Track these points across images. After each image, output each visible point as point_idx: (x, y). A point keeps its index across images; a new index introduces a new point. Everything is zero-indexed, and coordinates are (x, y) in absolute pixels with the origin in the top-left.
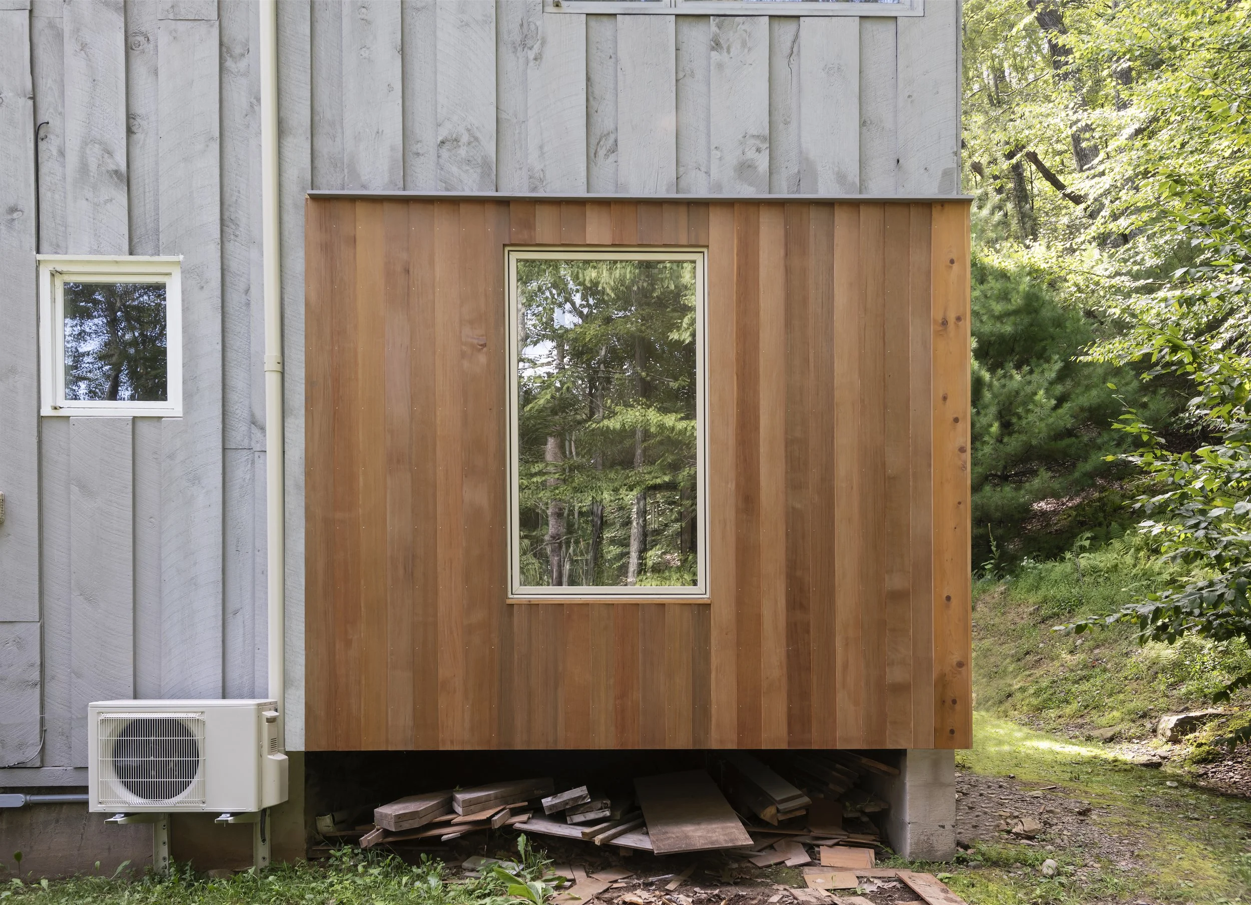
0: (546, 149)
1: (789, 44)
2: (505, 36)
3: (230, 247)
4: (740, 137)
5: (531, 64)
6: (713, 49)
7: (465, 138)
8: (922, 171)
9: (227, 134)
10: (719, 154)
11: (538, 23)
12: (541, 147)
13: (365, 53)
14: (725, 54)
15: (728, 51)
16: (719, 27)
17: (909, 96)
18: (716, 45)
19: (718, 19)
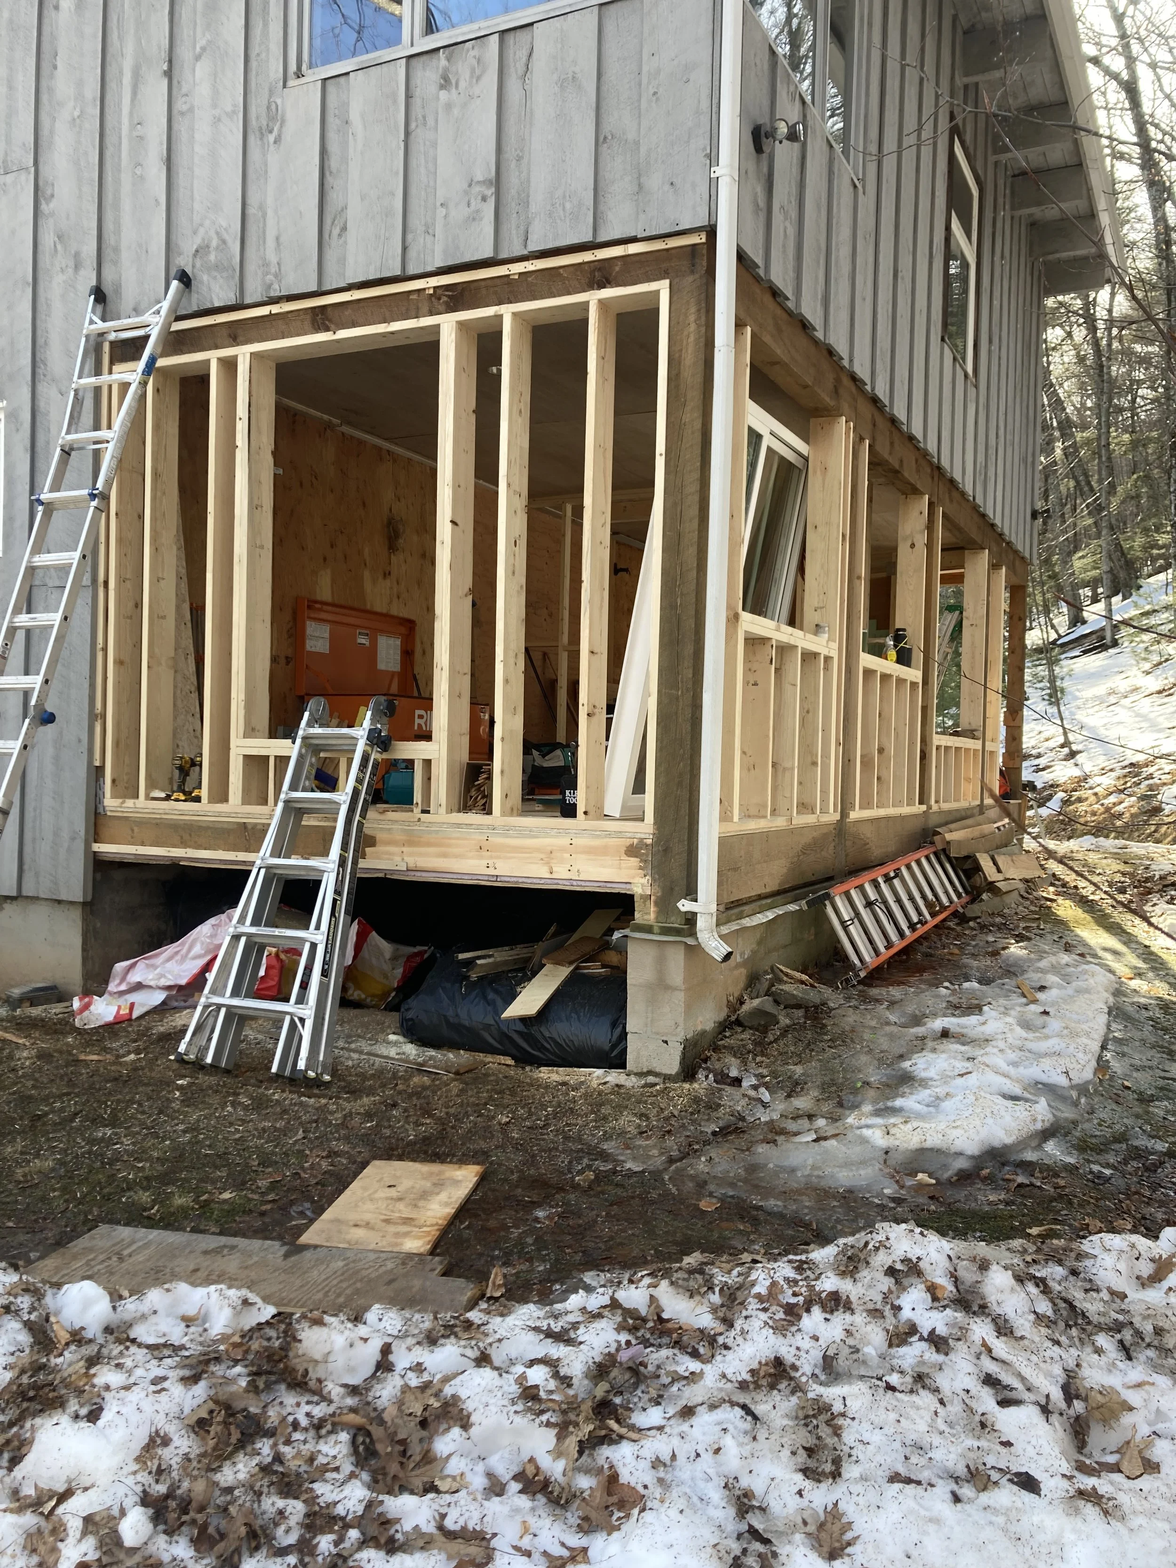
0: (282, 239)
1: (524, 59)
2: (253, 123)
3: (41, 388)
4: (465, 186)
5: (272, 148)
6: (442, 87)
7: (214, 243)
8: (667, 187)
9: (41, 275)
10: (443, 211)
11: (279, 101)
12: (277, 239)
13: (138, 171)
14: (454, 90)
15: (457, 87)
16: (448, 59)
17: (655, 93)
18: (446, 82)
19: (448, 50)
